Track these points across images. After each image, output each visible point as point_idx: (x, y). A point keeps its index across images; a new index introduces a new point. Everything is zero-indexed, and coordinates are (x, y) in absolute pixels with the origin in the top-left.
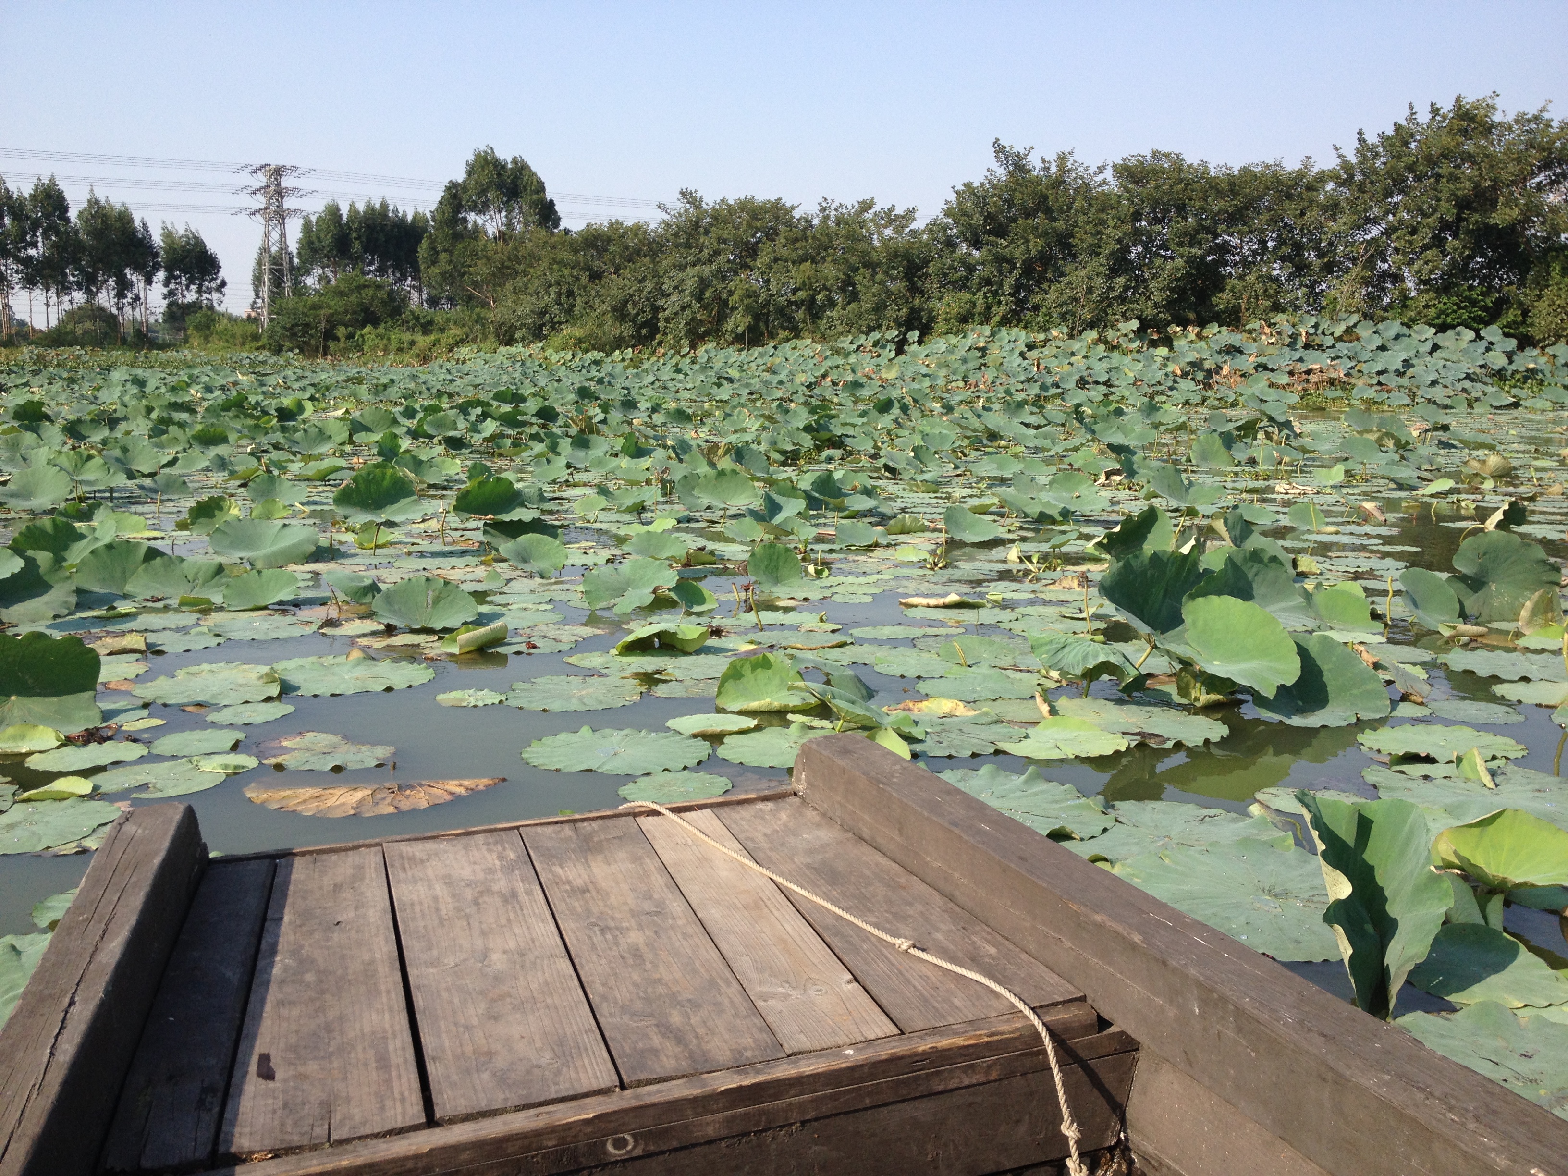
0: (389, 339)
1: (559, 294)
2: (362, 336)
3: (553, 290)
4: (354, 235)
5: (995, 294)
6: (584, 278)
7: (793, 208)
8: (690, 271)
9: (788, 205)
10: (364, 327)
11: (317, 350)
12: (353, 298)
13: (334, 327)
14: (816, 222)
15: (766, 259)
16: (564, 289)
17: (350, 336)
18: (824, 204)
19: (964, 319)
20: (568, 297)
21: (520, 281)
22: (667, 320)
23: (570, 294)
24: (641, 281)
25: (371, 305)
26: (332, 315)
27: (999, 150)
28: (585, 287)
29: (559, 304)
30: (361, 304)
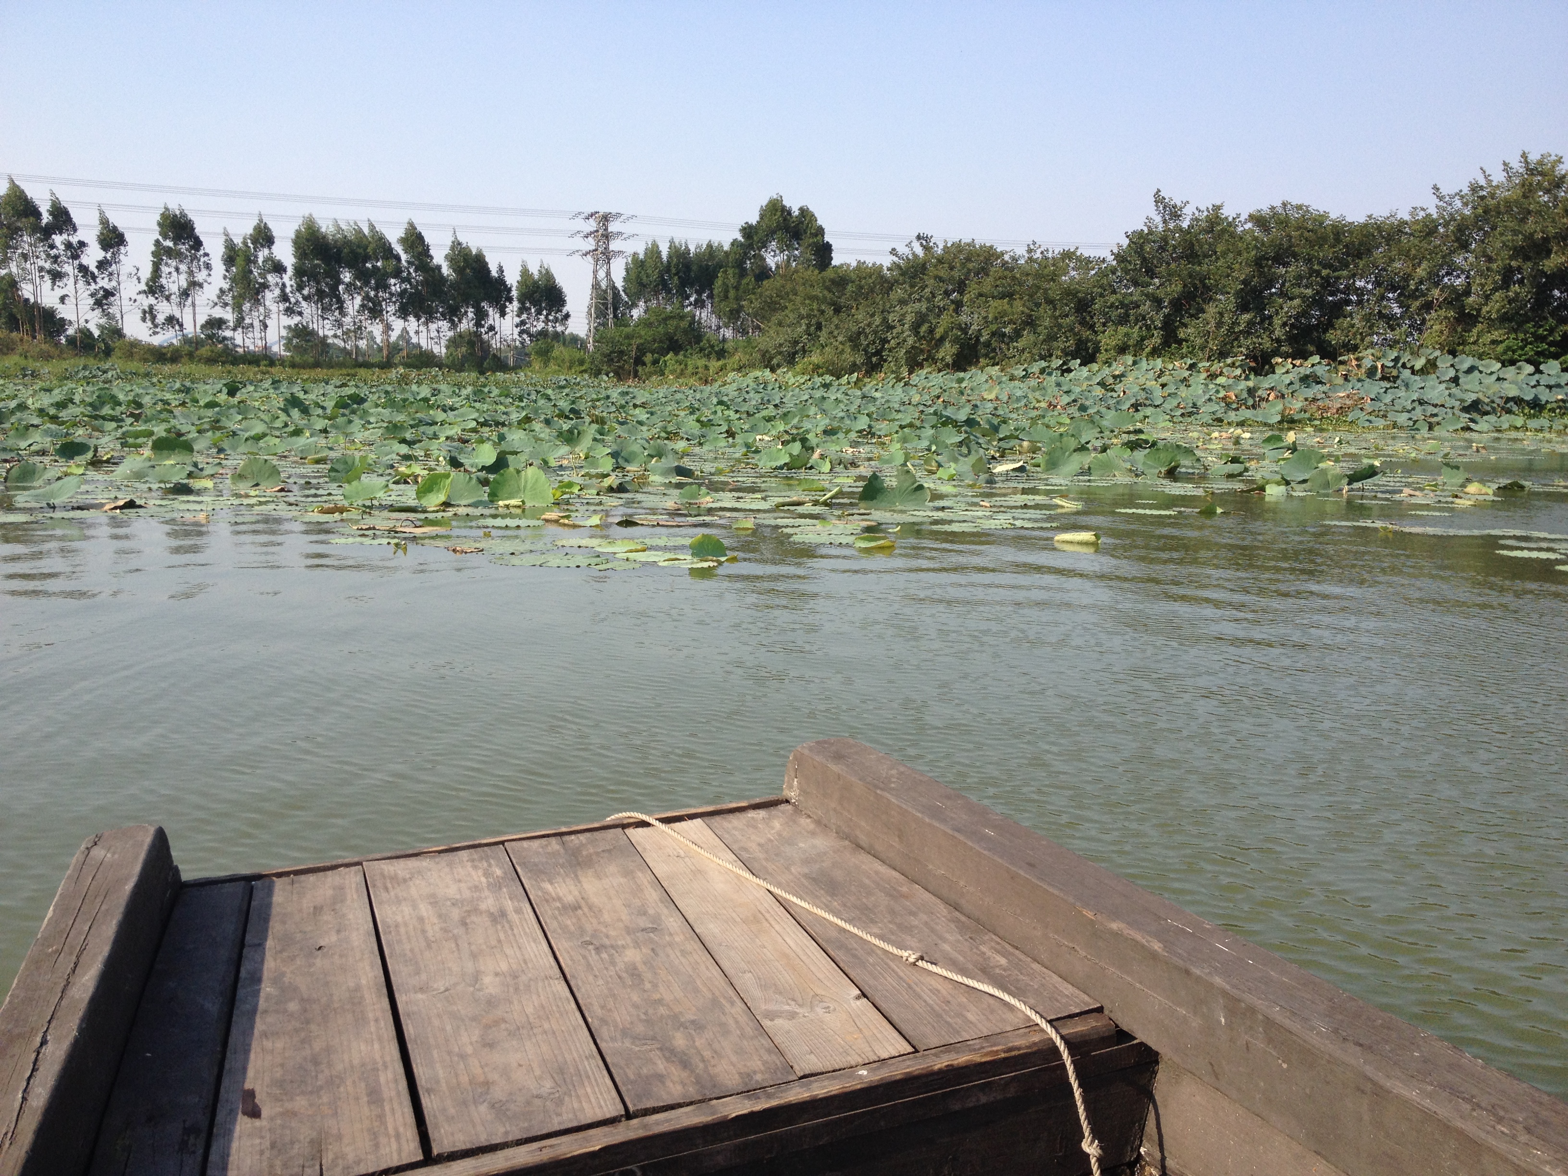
0: (686, 365)
1: (809, 325)
2: (665, 361)
3: (804, 322)
4: (673, 270)
5: (1148, 328)
7: (1002, 253)
10: (666, 354)
11: (628, 374)
12: (661, 328)
13: (644, 354)
14: (1022, 262)
16: (813, 321)
17: (655, 362)
18: (1032, 247)
20: (818, 328)
23: (820, 326)
24: (872, 316)
25: (675, 334)
26: (642, 344)
27: (1159, 200)
28: (830, 320)
29: (808, 334)
30: (666, 333)
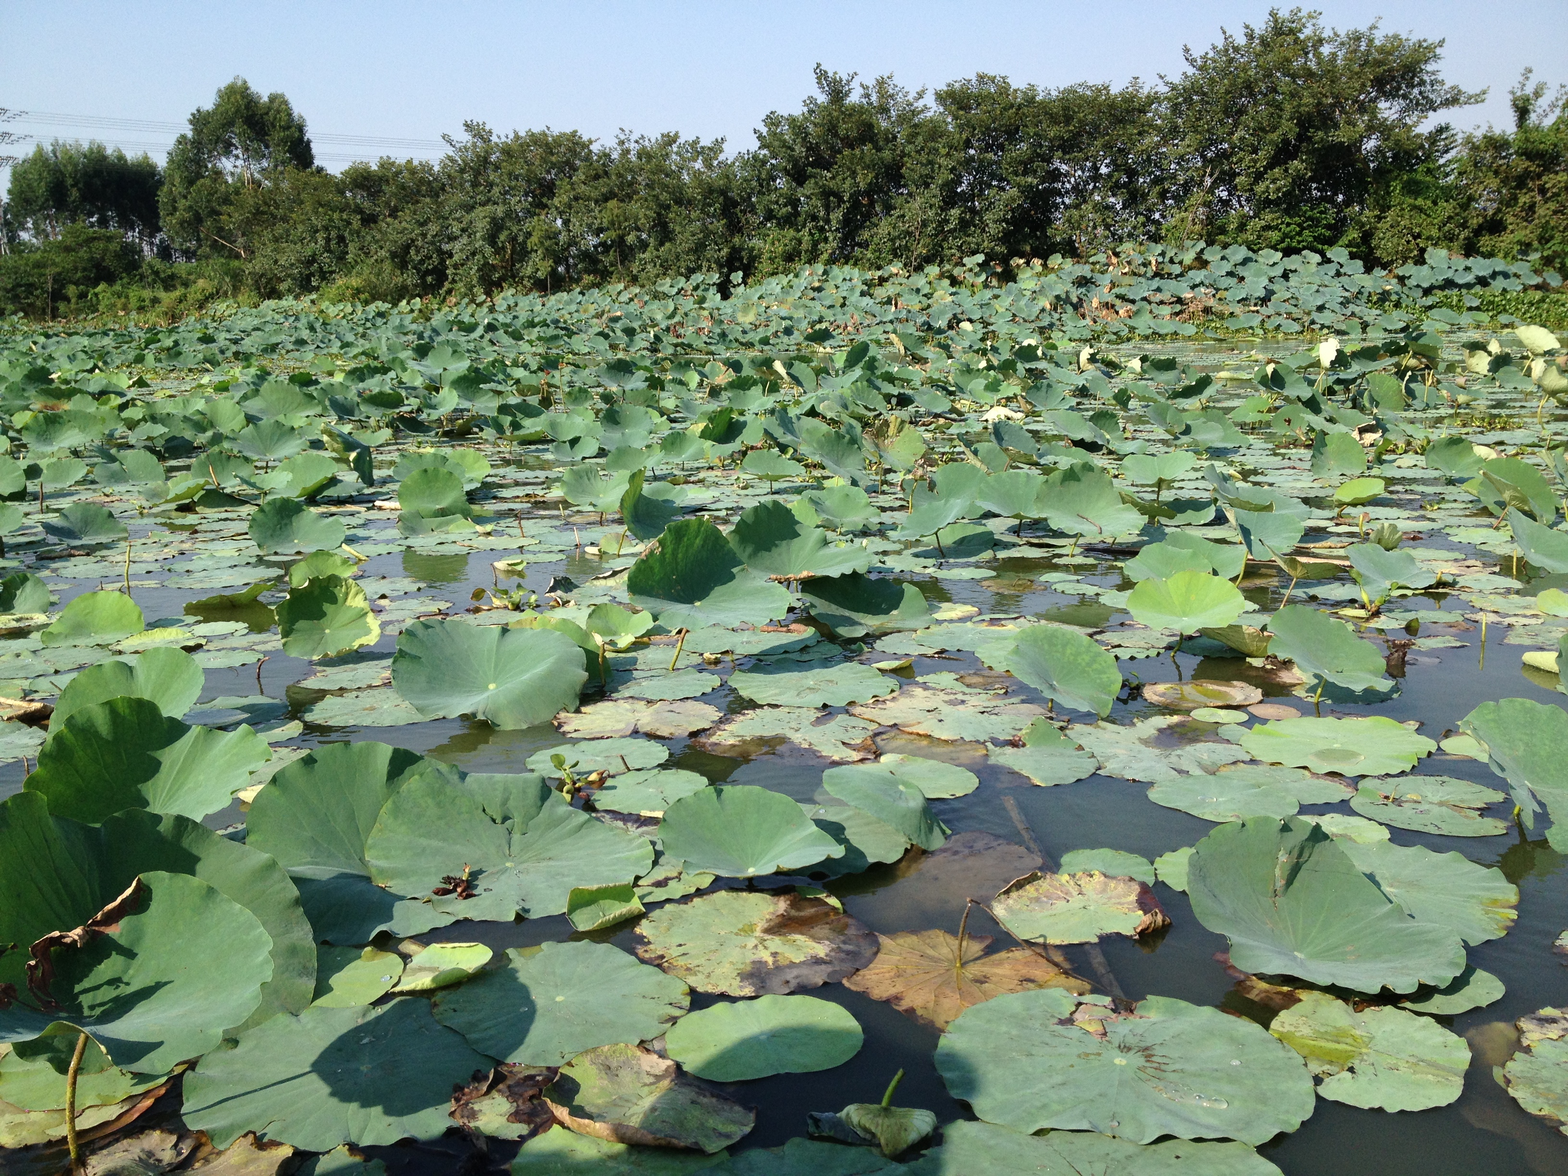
0: (127, 297)
1: (328, 240)
2: (96, 295)
3: (320, 236)
4: (70, 181)
5: (822, 230)
6: (356, 223)
7: (591, 142)
8: (479, 212)
9: (585, 138)
10: (96, 285)
11: (44, 313)
12: (83, 253)
13: (63, 286)
14: (615, 156)
15: (565, 199)
16: (333, 234)
17: (82, 296)
18: (622, 137)
19: (790, 257)
20: (338, 243)
21: (279, 229)
22: (456, 266)
23: (341, 239)
24: (422, 224)
25: (103, 259)
26: (59, 274)
27: (821, 75)
28: (358, 233)
29: (329, 251)
30: (91, 259)
